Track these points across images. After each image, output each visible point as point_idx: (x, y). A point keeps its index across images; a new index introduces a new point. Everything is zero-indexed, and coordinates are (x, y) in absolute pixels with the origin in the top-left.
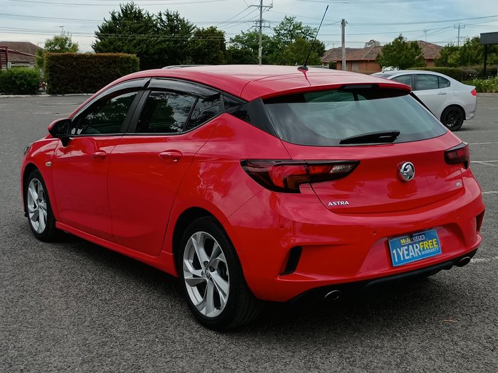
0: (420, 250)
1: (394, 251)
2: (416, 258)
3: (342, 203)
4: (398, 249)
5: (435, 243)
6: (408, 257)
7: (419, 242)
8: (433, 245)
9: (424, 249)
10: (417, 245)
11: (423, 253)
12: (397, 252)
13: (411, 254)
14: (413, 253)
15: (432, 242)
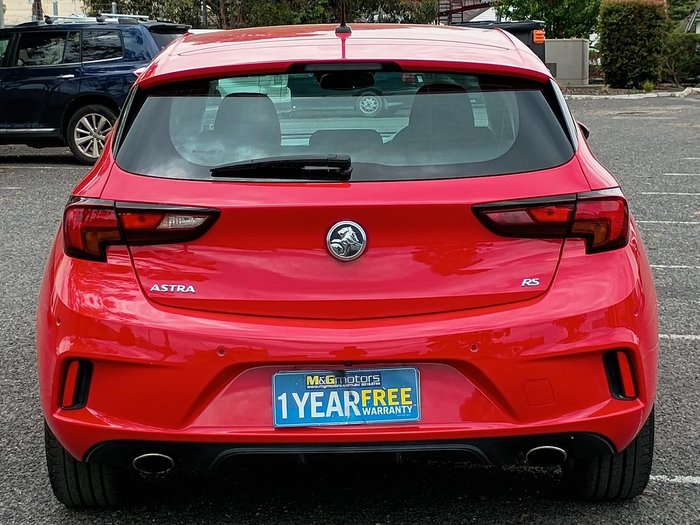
0: (359, 405)
1: (283, 397)
2: (344, 418)
3: (181, 288)
4: (295, 395)
5: (404, 396)
6: (322, 415)
7: (359, 389)
8: (398, 399)
9: (370, 404)
10: (355, 394)
11: (366, 412)
12: (290, 400)
13: (330, 409)
14: (338, 408)
15: (398, 394)
